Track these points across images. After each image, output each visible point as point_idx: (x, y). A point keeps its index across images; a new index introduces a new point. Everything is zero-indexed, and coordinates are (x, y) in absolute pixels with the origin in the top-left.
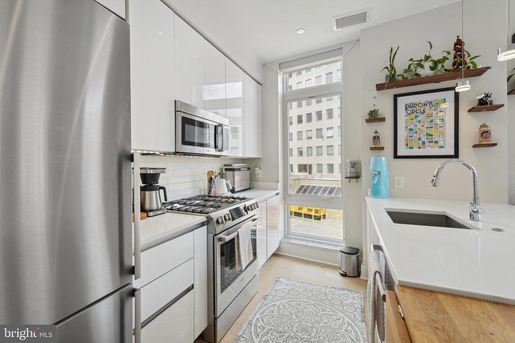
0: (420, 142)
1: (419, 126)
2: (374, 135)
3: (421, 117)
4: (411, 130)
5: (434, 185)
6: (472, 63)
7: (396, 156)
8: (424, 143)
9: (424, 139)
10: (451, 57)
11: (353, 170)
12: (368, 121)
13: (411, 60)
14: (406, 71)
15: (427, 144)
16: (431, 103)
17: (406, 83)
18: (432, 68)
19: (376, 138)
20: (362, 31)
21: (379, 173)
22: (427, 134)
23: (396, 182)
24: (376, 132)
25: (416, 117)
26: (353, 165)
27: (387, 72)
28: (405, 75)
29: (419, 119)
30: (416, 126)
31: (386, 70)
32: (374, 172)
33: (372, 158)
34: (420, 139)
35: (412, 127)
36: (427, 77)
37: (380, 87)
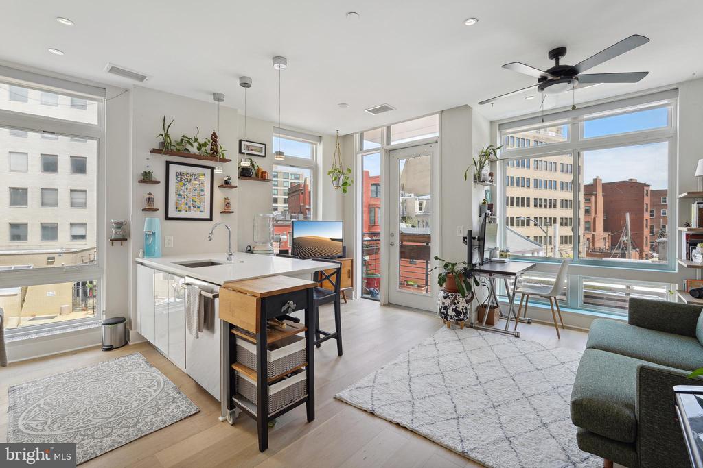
0: (187, 206)
1: (187, 192)
2: (148, 196)
3: (188, 186)
4: (180, 195)
5: (210, 240)
6: (223, 154)
7: (167, 218)
8: (190, 207)
9: (190, 204)
10: (210, 144)
11: (119, 231)
12: (141, 182)
13: (183, 136)
14: (178, 144)
15: (192, 208)
16: (195, 175)
17: (178, 153)
18: (199, 149)
19: (150, 200)
20: (135, 86)
21: (154, 233)
22: (193, 201)
23: (167, 240)
24: (150, 194)
25: (185, 185)
26: (119, 226)
27: (161, 139)
28: (178, 147)
29: (186, 186)
30: (184, 192)
31: (161, 136)
32: (148, 233)
33: (147, 219)
34: (187, 204)
35: (181, 192)
36: (195, 154)
37: (154, 151)
